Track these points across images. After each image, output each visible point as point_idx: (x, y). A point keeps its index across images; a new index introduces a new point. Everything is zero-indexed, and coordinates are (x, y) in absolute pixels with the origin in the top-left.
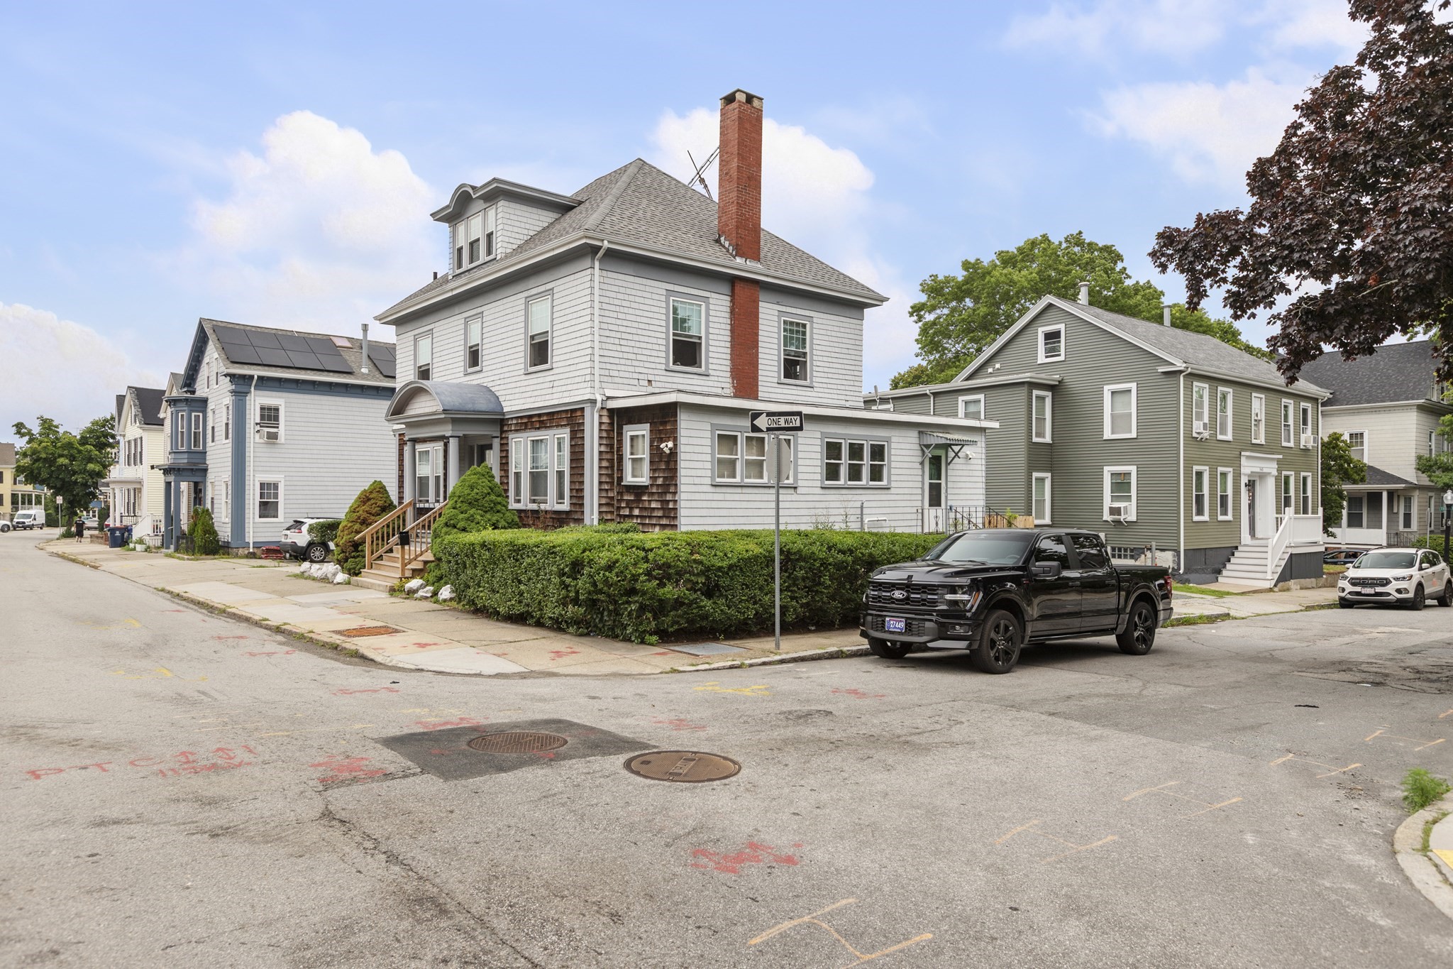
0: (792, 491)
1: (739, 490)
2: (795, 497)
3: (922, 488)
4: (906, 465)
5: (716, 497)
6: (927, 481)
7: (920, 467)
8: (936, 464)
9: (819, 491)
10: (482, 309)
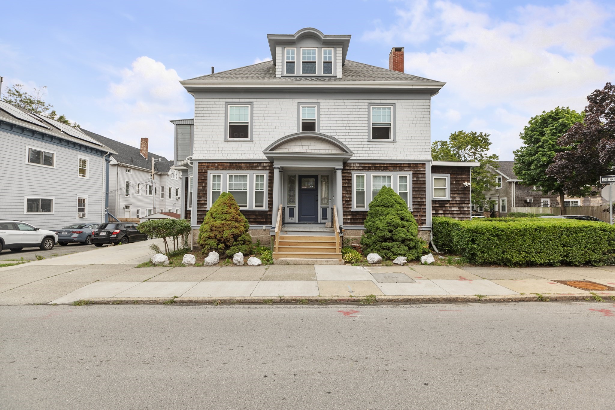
10: (319, 101)
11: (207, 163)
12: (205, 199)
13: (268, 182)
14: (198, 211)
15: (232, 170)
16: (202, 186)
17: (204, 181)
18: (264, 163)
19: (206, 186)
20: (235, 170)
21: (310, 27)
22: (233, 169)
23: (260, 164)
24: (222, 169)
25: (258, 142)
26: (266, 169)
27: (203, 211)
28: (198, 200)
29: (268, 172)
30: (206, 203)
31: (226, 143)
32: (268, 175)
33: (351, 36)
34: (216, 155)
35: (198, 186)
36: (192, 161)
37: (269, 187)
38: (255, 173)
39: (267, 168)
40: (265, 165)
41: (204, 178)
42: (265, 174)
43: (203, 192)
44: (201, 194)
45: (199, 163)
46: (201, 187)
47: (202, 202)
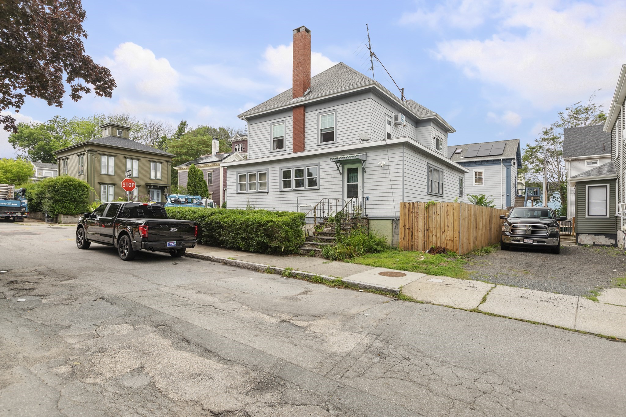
0: (266, 194)
1: (246, 195)
2: (268, 196)
3: (343, 188)
4: (330, 176)
5: (238, 198)
6: (346, 184)
7: (341, 176)
8: (353, 173)
9: (279, 193)
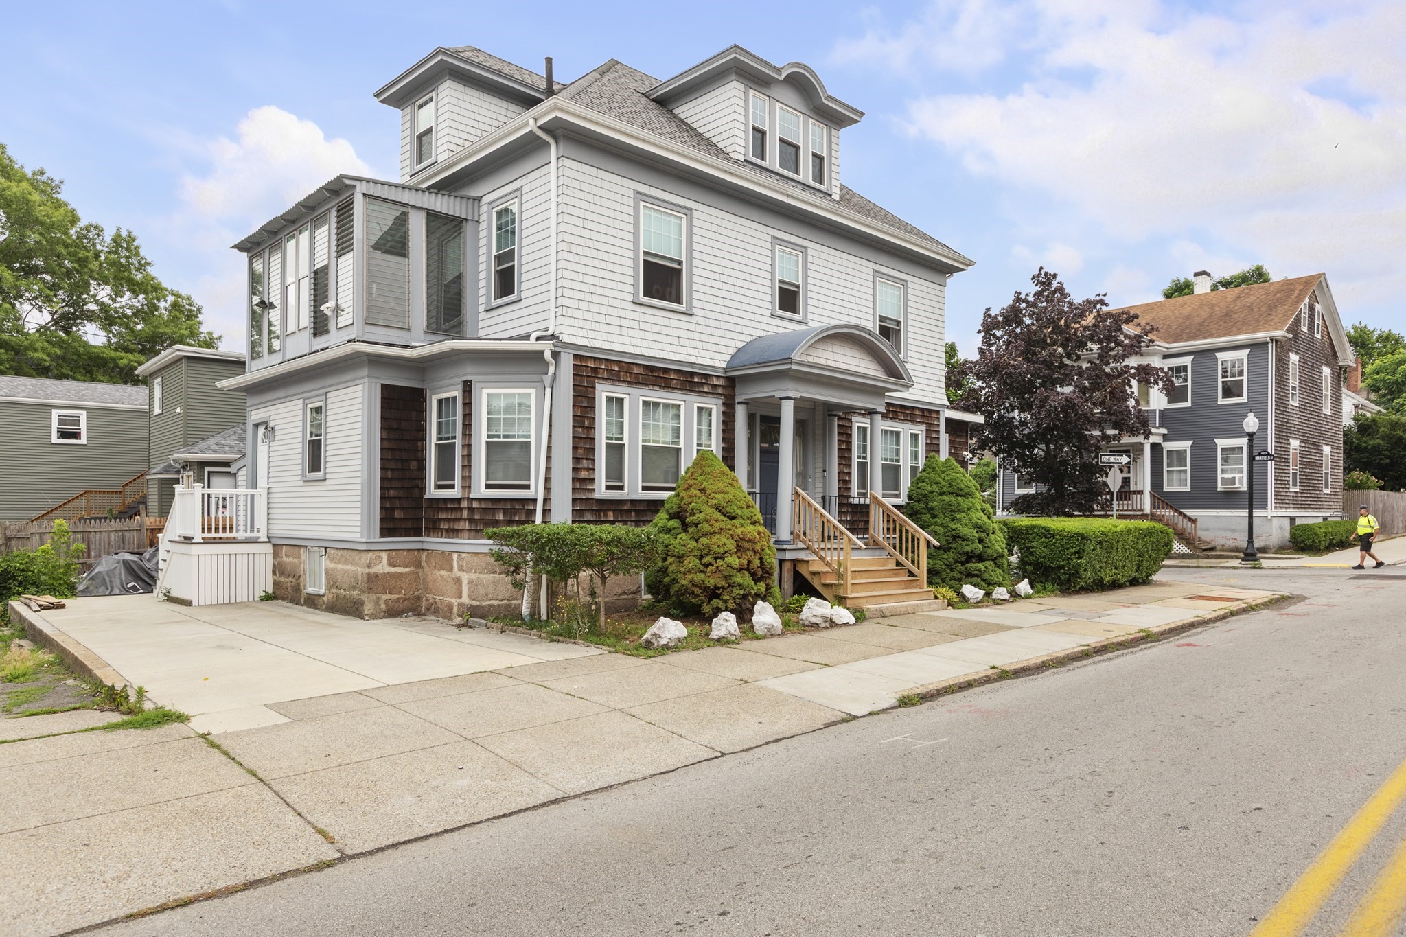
10: (806, 243)
11: (595, 359)
12: (591, 466)
13: (721, 427)
14: (574, 500)
15: (651, 387)
16: (583, 427)
17: (587, 413)
18: (714, 378)
19: (592, 428)
20: (656, 388)
21: (808, 65)
22: (653, 385)
23: (706, 379)
24: (629, 383)
25: (701, 321)
26: (717, 394)
27: (587, 499)
28: (573, 469)
29: (720, 401)
30: (591, 477)
31: (637, 308)
32: (722, 409)
33: (863, 114)
34: (615, 338)
35: (574, 427)
36: (557, 349)
37: (724, 440)
38: (696, 401)
39: (720, 391)
40: (716, 382)
41: (588, 403)
42: (716, 407)
43: (585, 443)
44: (580, 451)
45: (575, 356)
46: (580, 430)
47: (584, 474)
